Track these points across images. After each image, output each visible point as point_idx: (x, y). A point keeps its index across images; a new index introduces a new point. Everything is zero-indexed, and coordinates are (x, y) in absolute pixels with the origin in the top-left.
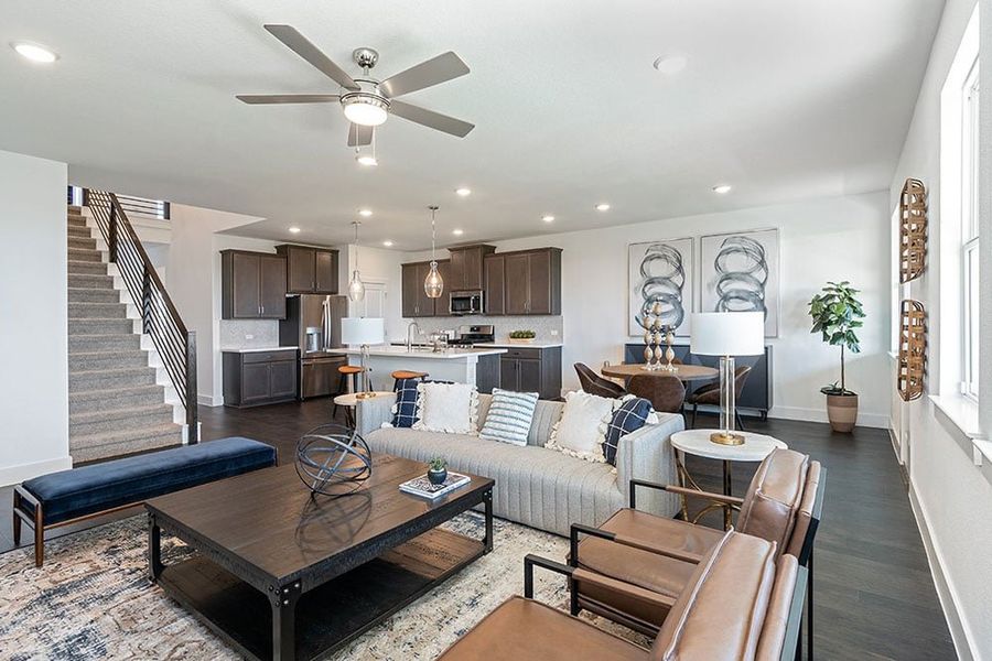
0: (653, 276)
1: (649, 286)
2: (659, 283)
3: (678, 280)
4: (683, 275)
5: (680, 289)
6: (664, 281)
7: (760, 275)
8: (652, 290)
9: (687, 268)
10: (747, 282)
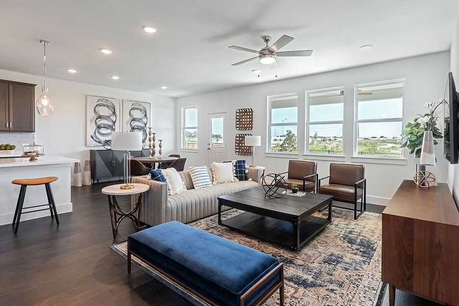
0: (101, 114)
1: (99, 119)
2: (104, 118)
3: (113, 118)
4: (116, 116)
5: (114, 123)
6: (107, 118)
7: (145, 120)
8: (100, 122)
9: (117, 113)
10: (141, 122)
